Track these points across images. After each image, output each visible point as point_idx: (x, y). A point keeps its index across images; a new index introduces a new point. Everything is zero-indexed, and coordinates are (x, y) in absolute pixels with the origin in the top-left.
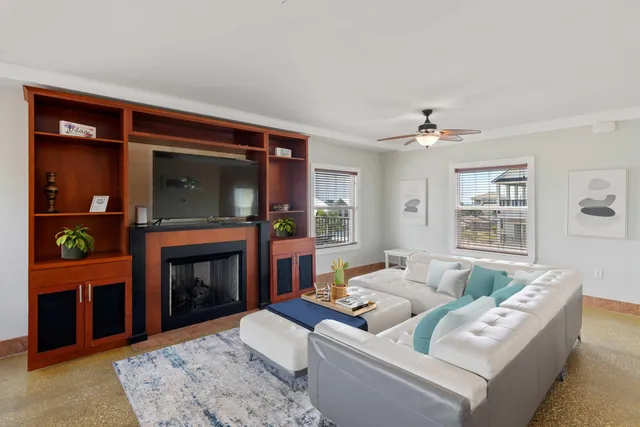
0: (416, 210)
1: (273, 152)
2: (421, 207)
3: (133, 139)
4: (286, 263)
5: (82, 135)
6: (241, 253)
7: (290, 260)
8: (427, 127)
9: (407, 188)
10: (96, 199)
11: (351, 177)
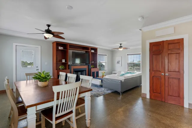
0: (119, 63)
1: (91, 51)
2: (120, 62)
3: (69, 49)
4: (94, 73)
5: (61, 49)
6: (86, 70)
7: (94, 72)
8: (121, 47)
9: (117, 58)
10: (63, 60)
11: (105, 56)
